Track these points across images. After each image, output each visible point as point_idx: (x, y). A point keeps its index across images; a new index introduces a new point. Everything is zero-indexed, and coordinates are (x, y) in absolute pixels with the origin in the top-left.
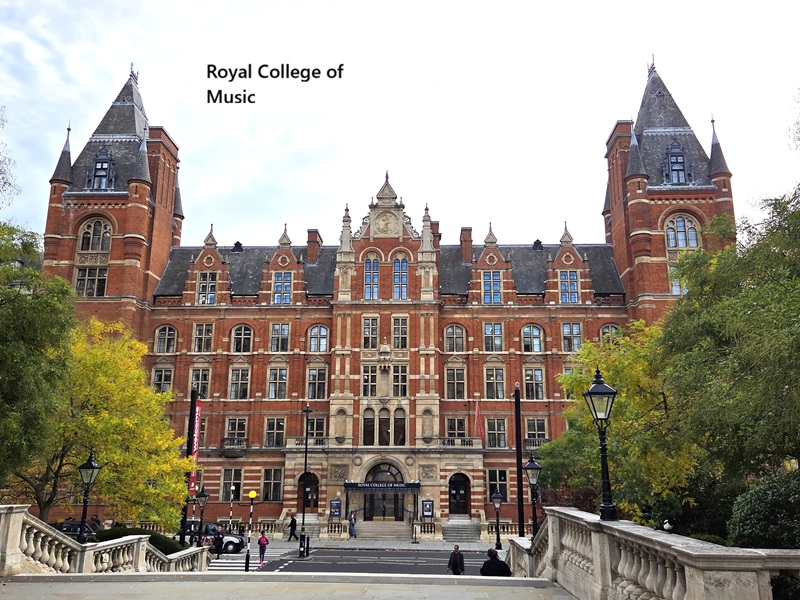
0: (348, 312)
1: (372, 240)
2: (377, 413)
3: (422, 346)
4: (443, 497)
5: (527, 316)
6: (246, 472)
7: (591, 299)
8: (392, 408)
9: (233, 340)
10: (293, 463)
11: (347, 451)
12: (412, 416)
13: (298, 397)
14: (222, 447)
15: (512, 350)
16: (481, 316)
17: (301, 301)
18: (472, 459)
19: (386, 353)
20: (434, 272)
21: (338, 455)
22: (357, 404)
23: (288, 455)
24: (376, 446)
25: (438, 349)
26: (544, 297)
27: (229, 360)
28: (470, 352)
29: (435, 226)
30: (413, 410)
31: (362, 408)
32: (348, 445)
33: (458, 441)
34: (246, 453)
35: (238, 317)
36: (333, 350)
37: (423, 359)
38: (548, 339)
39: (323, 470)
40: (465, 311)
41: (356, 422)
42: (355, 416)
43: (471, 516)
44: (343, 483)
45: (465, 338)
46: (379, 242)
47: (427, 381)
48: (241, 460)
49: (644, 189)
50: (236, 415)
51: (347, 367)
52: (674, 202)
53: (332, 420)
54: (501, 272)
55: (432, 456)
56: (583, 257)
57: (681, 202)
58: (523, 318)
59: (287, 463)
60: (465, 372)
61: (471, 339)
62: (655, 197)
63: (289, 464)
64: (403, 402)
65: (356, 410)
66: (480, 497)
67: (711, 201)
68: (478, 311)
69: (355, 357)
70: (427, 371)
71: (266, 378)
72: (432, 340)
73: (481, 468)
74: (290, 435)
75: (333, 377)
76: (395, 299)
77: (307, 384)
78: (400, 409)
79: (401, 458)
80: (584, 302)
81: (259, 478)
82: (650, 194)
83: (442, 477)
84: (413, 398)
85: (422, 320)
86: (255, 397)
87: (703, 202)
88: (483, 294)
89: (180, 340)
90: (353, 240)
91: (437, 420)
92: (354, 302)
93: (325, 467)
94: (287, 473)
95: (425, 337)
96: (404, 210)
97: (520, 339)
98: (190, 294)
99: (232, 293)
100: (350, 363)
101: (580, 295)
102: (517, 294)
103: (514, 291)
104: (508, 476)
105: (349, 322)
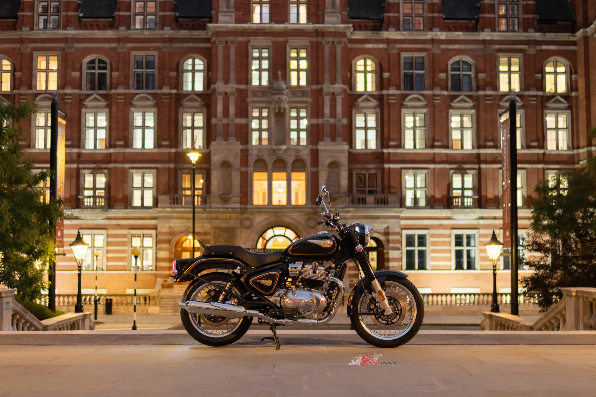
0: (233, 39)
2: (270, 166)
3: (326, 83)
5: (456, 46)
8: (289, 160)
10: (167, 225)
11: (235, 212)
12: (314, 170)
13: (170, 146)
14: (77, 207)
15: (437, 89)
16: (399, 46)
17: (170, 25)
19: (280, 91)
21: (223, 217)
22: (244, 155)
24: (270, 205)
25: (346, 87)
26: (477, 23)
27: (81, 99)
28: (385, 92)
30: (315, 162)
31: (252, 159)
32: (235, 204)
33: (371, 200)
34: (108, 213)
36: (212, 86)
37: (327, 99)
38: (481, 76)
39: (204, 234)
41: (244, 176)
42: (244, 169)
45: (379, 74)
47: (333, 126)
48: (102, 222)
50: (93, 168)
51: (232, 109)
53: (215, 174)
58: (451, 50)
60: (378, 116)
61: (386, 75)
63: (163, 228)
64: (303, 152)
65: (244, 161)
68: (395, 41)
69: (241, 95)
70: (333, 114)
72: (339, 75)
73: (398, 230)
74: (161, 191)
75: (213, 121)
76: (292, 23)
77: (180, 130)
78: (299, 161)
79: (301, 219)
80: (525, 30)
81: (125, 244)
84: (314, 148)
85: (327, 50)
86: (115, 146)
88: (401, 19)
89: (18, 75)
91: (345, 175)
92: (239, 26)
93: (206, 230)
94: (160, 238)
95: (330, 72)
97: (447, 76)
98: (27, 16)
99: (81, 15)
100: (236, 104)
101: (521, 21)
102: (445, 19)
103: (440, 15)
104: (429, 240)
105: (233, 51)
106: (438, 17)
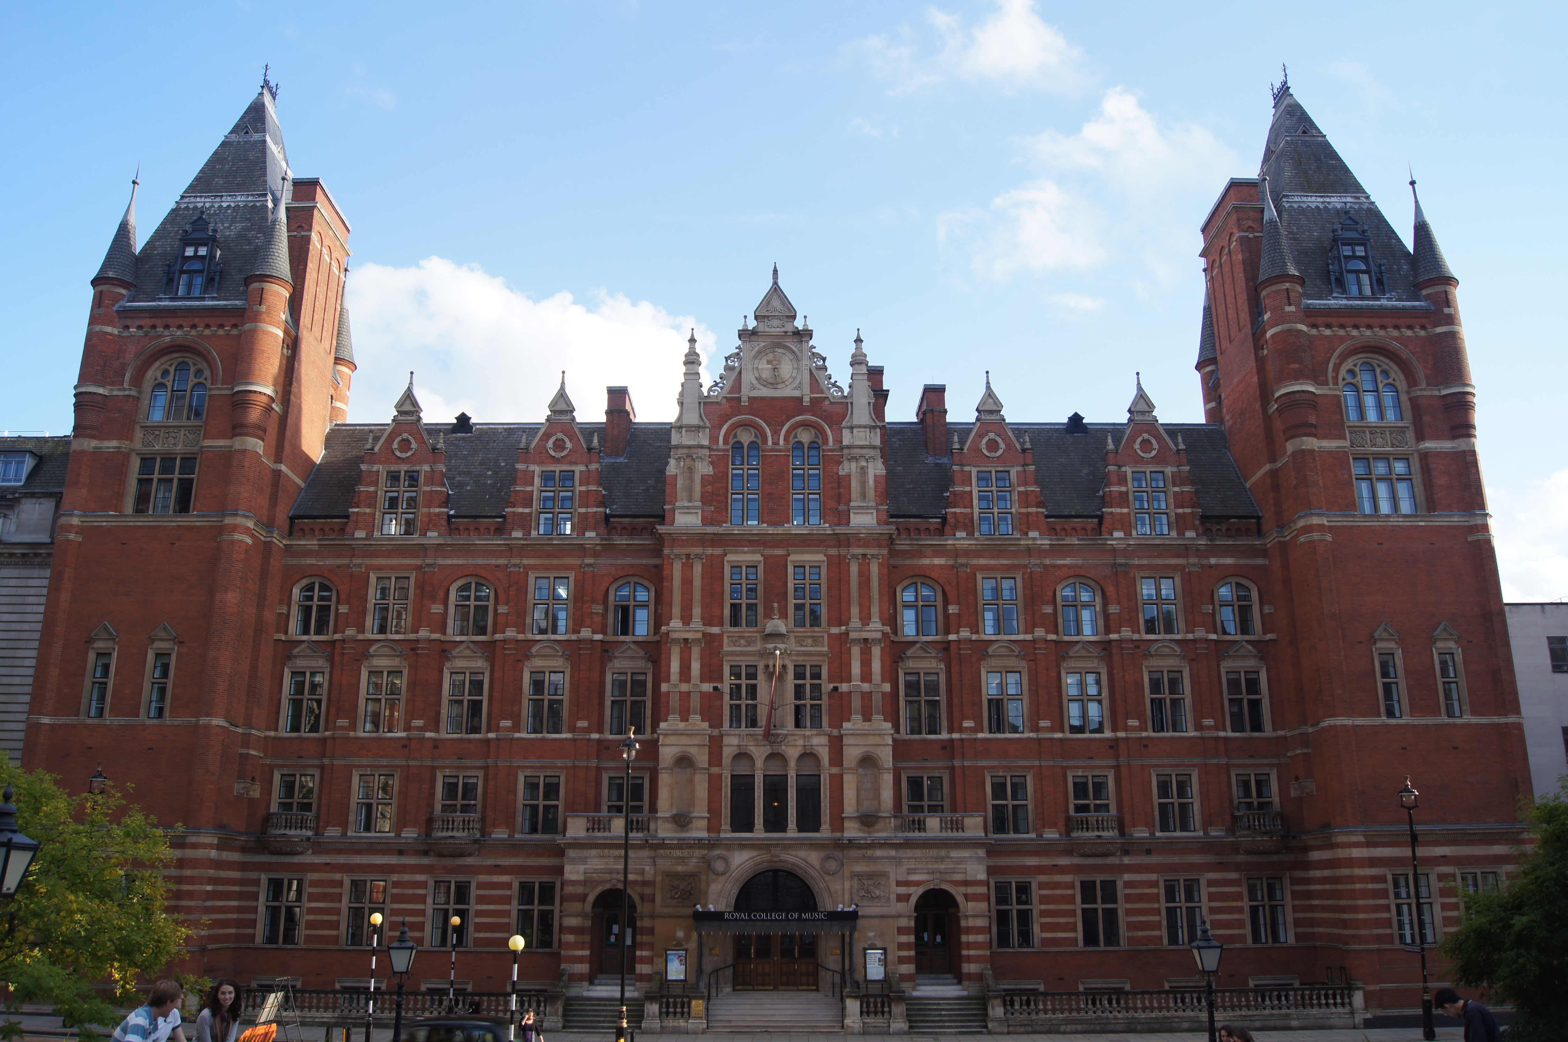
0: (698, 550)
1: (745, 402)
2: (759, 763)
3: (855, 622)
4: (904, 939)
5: (1068, 561)
6: (480, 886)
7: (1194, 528)
8: (793, 753)
9: (452, 609)
10: (581, 868)
11: (699, 844)
12: (835, 770)
13: (589, 730)
14: (428, 834)
15: (1040, 632)
16: (975, 562)
17: (595, 529)
18: (961, 860)
19: (776, 636)
20: (876, 468)
21: (677, 853)
22: (715, 745)
23: (571, 853)
24: (759, 833)
25: (887, 629)
26: (1100, 523)
27: (444, 650)
28: (952, 637)
29: (876, 374)
30: (837, 757)
31: (728, 753)
32: (699, 831)
33: (933, 823)
34: (480, 845)
35: (460, 562)
36: (664, 629)
37: (856, 651)
38: (1113, 609)
39: (644, 883)
40: (939, 551)
41: (714, 782)
42: (715, 770)
43: (959, 978)
44: (689, 911)
45: (940, 608)
46: (759, 405)
47: (867, 697)
48: (469, 861)
49: (1298, 306)
50: (459, 768)
51: (696, 667)
52: (1355, 333)
53: (664, 779)
54: (1014, 472)
55: (879, 853)
56: (1176, 444)
57: (1368, 333)
58: (1060, 567)
59: (568, 868)
60: (943, 678)
61: (953, 609)
62: (1320, 320)
63: (573, 872)
64: (816, 741)
65: (715, 757)
66: (980, 938)
67: (1422, 333)
68: (967, 553)
69: (711, 644)
70: (866, 676)
71: (521, 689)
72: (875, 610)
73: (982, 876)
74: (573, 808)
75: (664, 687)
76: (796, 525)
77: (608, 703)
78: (808, 755)
79: (814, 857)
80: (1181, 533)
81: (507, 900)
82: (1311, 315)
83: (901, 898)
84: (835, 732)
85: (854, 568)
86: (498, 729)
87: (1409, 333)
88: (976, 517)
89: (343, 609)
90: (706, 403)
91: (888, 779)
92: (710, 529)
93: (648, 877)
94: (569, 889)
95: (861, 605)
96: (811, 343)
97: (1055, 610)
98: (365, 514)
99: (452, 512)
100: (702, 658)
101: (1173, 519)
102: (1047, 517)
103: (1040, 510)
104: (1036, 893)
105: (698, 569)
106: (1037, 513)
